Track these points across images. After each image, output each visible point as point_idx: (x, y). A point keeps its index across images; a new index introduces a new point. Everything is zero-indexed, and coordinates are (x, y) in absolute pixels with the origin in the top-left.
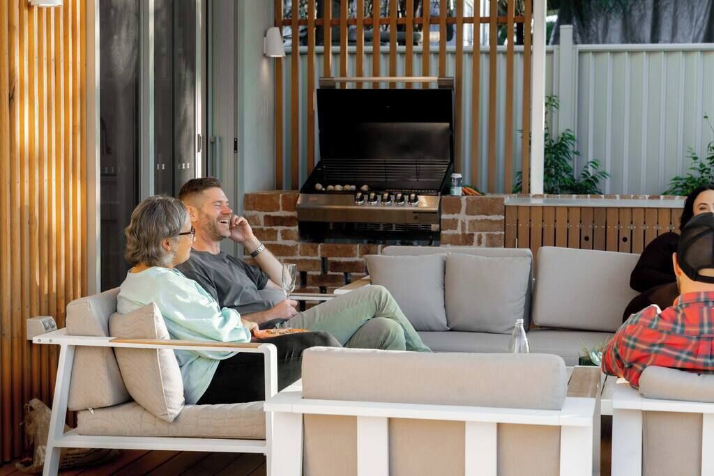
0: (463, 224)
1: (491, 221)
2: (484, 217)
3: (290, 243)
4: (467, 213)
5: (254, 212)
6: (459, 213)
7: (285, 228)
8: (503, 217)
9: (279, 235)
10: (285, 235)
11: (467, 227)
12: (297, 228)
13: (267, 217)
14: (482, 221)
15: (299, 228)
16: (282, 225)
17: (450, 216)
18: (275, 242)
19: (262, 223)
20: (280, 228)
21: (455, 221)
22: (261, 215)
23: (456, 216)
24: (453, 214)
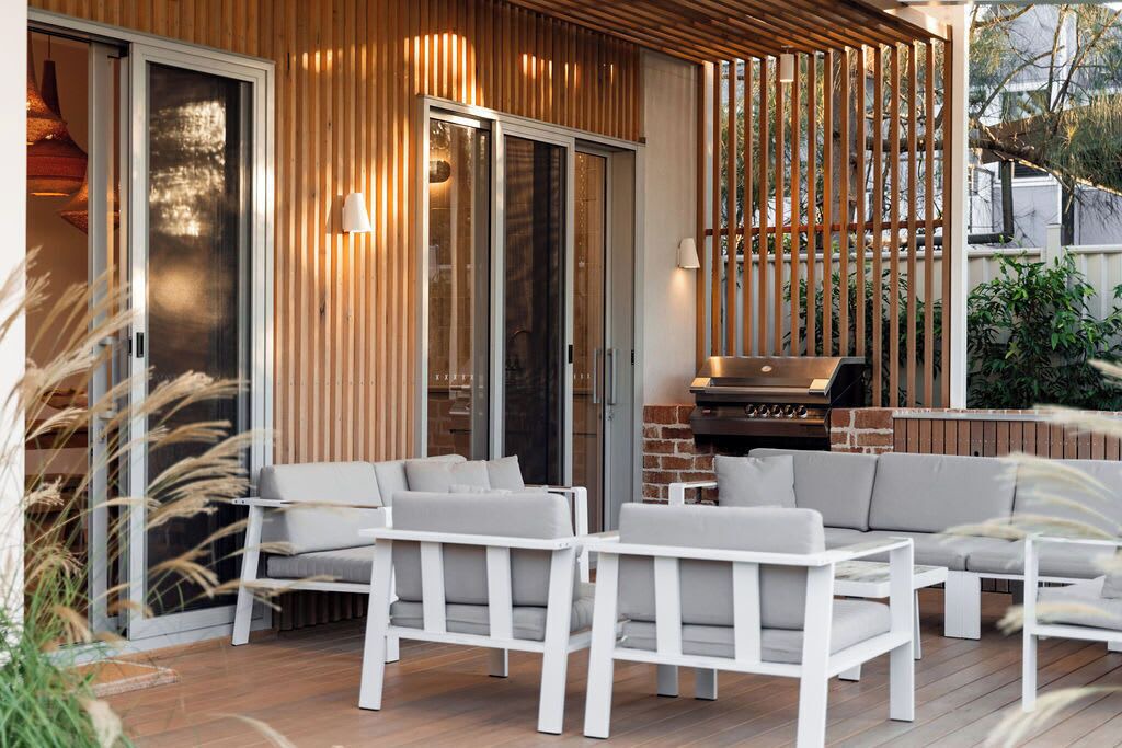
0: (852, 437)
1: (879, 434)
2: (872, 431)
3: (686, 456)
4: (856, 427)
5: (652, 425)
6: (848, 426)
7: (681, 440)
8: (892, 431)
9: (676, 447)
10: (682, 448)
11: (856, 440)
12: (692, 440)
13: (664, 429)
14: (870, 434)
15: (696, 441)
16: (679, 438)
17: (839, 430)
18: (672, 455)
19: (660, 435)
20: (676, 441)
21: (844, 435)
22: (659, 427)
23: (845, 429)
24: (842, 426)
